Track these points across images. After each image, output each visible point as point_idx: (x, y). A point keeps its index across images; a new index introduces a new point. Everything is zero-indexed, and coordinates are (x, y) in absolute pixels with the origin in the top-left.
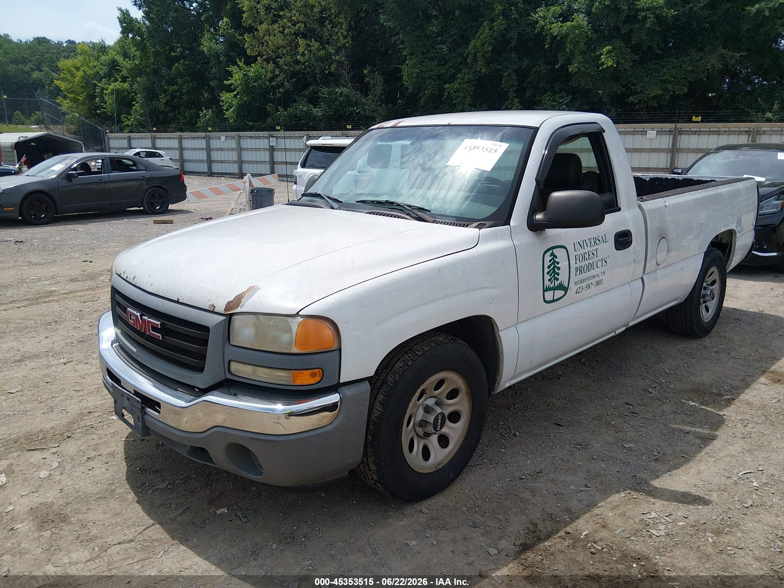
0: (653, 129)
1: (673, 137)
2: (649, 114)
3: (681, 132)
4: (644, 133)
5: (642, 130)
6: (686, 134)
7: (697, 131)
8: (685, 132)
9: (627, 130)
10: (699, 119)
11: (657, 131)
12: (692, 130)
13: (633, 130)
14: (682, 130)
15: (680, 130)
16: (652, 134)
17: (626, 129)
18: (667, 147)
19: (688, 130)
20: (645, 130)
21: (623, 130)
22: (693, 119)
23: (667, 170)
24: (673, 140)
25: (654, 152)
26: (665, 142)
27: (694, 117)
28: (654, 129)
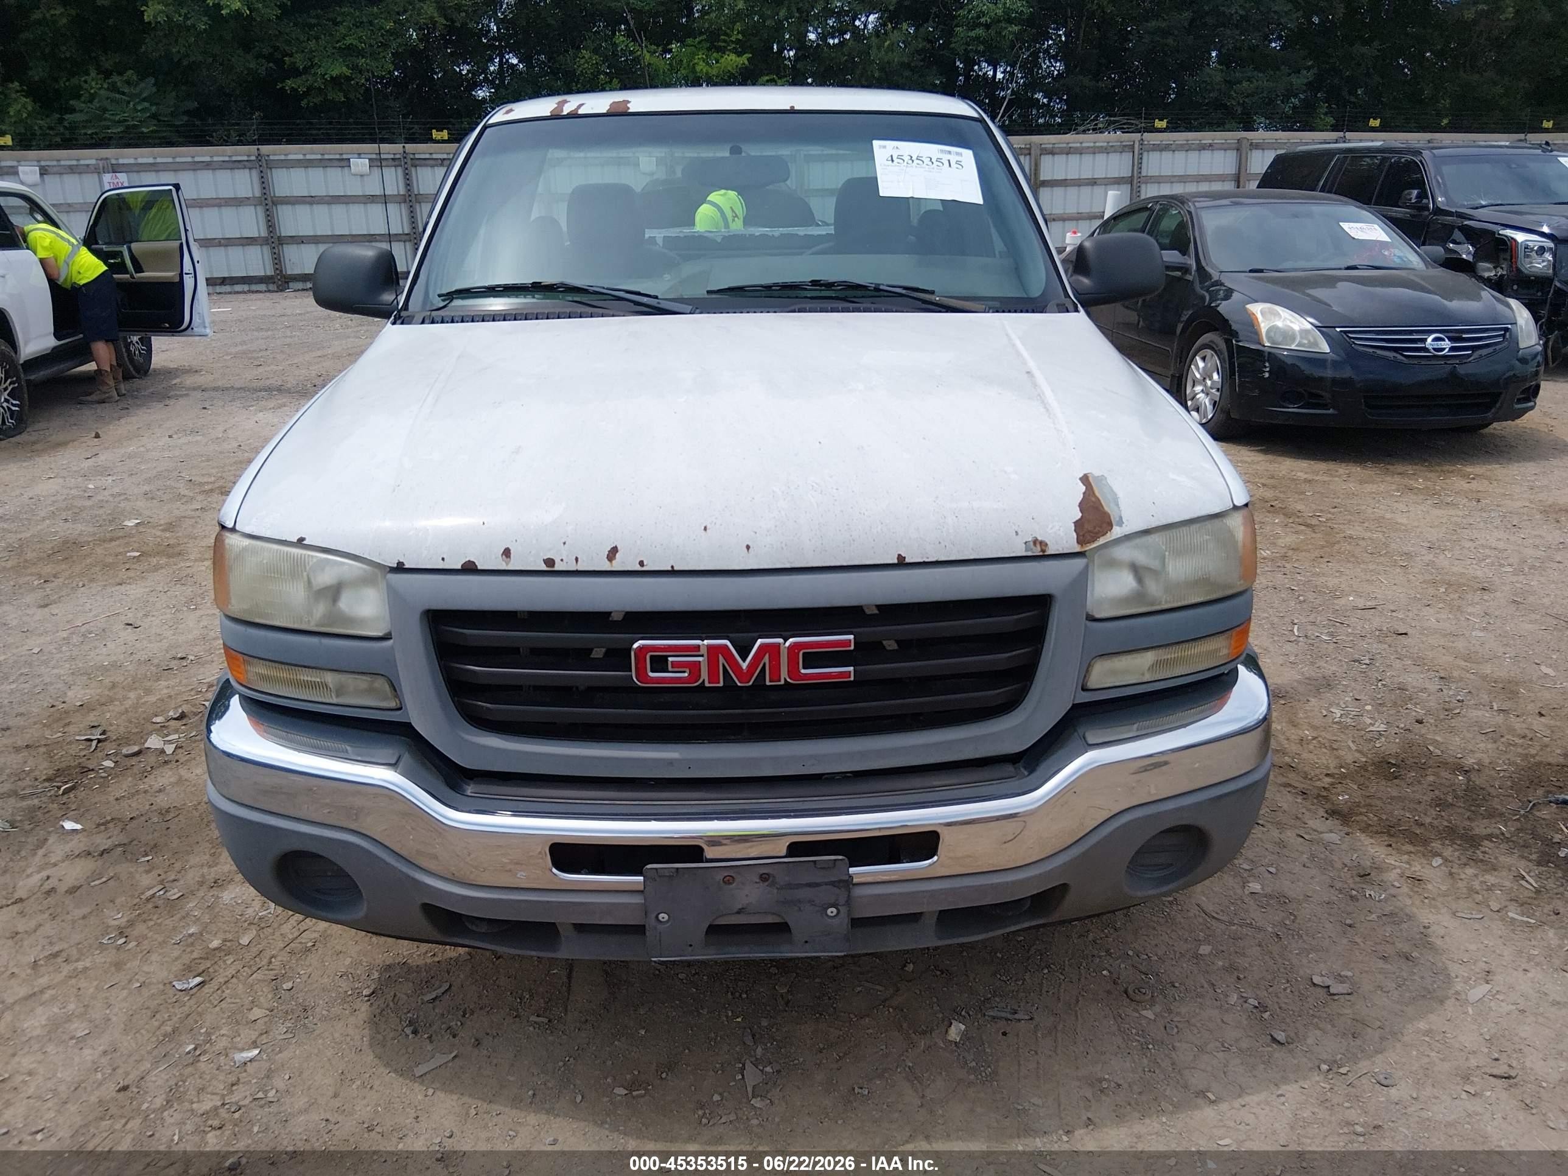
0: (359, 155)
1: (404, 171)
2: (331, 123)
3: (417, 162)
4: (344, 163)
5: (338, 157)
6: (426, 166)
7: (444, 159)
8: (424, 162)
9: (308, 157)
10: (445, 135)
11: (370, 159)
12: (434, 156)
13: (319, 157)
14: (417, 156)
15: (412, 156)
16: (360, 164)
17: (305, 155)
18: (396, 193)
19: (427, 156)
20: (345, 156)
21: (301, 157)
22: (434, 136)
23: (407, 237)
24: (405, 178)
25: (373, 202)
26: (392, 181)
27: (434, 131)
28: (362, 156)
